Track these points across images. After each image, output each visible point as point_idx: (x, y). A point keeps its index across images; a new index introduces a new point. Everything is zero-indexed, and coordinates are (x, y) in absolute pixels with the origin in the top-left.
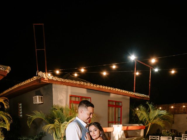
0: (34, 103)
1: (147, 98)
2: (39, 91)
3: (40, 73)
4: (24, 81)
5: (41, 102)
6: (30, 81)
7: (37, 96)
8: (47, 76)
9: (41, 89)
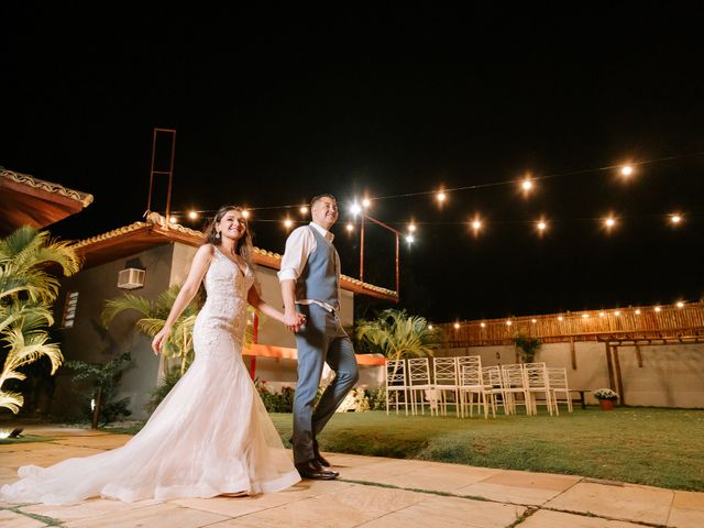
0: (119, 286)
1: (393, 296)
2: (138, 259)
3: (153, 216)
4: (110, 231)
5: (138, 285)
6: (125, 231)
7: (132, 270)
8: (168, 223)
9: (144, 257)
